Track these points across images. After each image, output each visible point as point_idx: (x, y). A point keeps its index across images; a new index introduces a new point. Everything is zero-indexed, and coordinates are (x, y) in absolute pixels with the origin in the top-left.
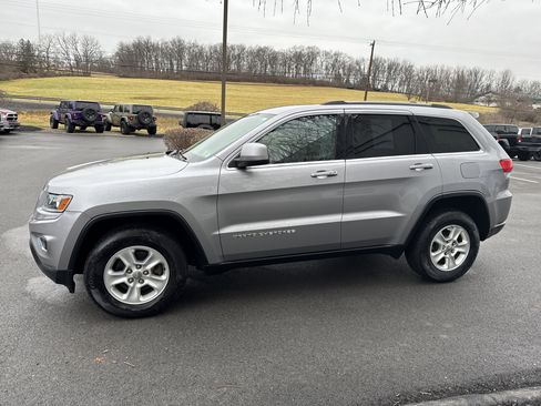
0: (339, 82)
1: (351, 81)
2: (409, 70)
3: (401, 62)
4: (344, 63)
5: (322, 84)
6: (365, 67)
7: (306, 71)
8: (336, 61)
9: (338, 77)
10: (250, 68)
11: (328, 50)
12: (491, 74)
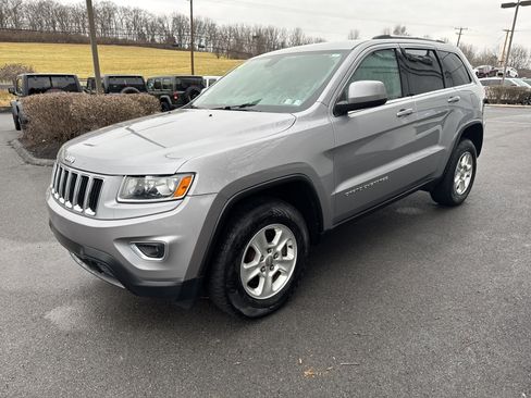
0: (143, 42)
1: (157, 41)
2: (212, 28)
3: (203, 20)
4: (145, 20)
5: (125, 43)
6: (169, 25)
7: (104, 29)
8: (136, 19)
9: (142, 35)
10: (32, 24)
11: (126, 6)
12: (284, 32)
